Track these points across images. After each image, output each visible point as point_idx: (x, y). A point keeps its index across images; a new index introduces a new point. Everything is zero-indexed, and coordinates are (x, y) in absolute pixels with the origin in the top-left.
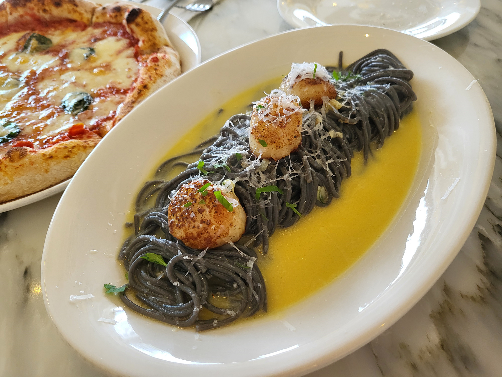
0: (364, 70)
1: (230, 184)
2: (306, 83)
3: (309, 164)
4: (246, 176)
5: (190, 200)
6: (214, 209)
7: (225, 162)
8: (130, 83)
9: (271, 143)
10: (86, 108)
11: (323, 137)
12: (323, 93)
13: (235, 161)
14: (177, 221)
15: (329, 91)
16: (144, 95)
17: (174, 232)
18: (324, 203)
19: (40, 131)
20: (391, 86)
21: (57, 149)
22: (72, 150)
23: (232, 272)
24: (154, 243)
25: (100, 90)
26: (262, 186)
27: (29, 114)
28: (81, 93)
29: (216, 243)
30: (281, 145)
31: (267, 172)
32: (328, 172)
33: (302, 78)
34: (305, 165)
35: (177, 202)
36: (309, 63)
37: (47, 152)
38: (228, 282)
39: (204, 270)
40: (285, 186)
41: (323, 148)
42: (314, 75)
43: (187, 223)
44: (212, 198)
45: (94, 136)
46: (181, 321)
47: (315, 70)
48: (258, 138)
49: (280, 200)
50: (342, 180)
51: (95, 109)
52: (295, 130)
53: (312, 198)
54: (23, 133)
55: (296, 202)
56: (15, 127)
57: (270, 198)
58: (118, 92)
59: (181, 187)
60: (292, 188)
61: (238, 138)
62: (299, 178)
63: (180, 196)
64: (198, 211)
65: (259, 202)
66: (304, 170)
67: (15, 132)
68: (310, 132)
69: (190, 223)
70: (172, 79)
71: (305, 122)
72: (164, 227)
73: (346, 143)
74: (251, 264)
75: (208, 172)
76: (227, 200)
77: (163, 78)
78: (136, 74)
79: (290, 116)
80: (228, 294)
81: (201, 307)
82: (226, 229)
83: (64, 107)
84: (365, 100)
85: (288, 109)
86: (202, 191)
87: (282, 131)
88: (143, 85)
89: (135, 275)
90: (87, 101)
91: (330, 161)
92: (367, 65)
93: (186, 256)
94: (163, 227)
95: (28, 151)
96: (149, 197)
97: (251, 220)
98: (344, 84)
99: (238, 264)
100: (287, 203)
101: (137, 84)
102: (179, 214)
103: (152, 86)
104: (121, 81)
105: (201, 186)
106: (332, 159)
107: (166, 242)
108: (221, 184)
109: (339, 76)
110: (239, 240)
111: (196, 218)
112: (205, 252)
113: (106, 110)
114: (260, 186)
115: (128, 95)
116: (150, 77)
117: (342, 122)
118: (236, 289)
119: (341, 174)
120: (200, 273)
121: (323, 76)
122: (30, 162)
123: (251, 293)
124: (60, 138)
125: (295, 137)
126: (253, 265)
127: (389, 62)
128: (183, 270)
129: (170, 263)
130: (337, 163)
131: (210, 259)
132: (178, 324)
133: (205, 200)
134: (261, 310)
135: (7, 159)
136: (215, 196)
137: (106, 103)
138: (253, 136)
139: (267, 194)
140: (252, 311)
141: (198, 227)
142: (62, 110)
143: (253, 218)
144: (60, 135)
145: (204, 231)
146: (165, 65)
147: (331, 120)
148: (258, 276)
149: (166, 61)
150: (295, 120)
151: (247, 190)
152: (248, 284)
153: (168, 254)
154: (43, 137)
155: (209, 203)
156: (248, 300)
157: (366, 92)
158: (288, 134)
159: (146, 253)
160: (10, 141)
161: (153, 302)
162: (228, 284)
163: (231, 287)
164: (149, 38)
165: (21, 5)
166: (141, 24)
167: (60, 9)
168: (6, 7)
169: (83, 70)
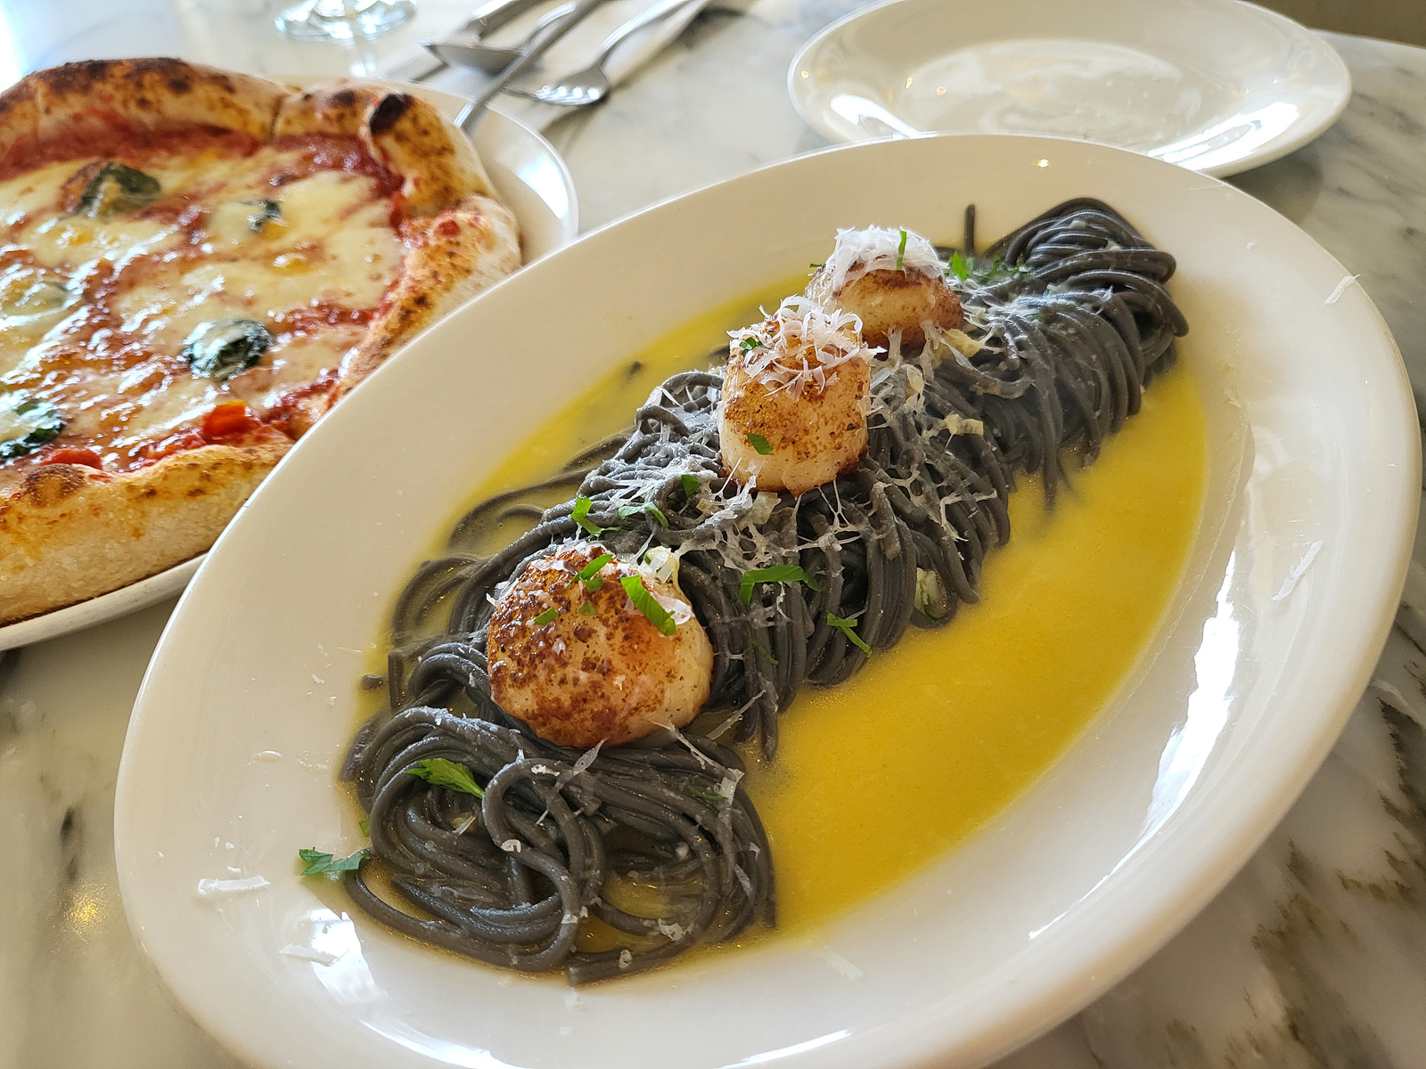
0: (1038, 253)
1: (664, 559)
2: (878, 283)
3: (889, 506)
4: (713, 537)
5: (553, 604)
6: (620, 629)
7: (652, 500)
8: (378, 294)
9: (782, 445)
10: (253, 362)
11: (927, 434)
12: (927, 310)
13: (680, 498)
14: (513, 666)
15: (941, 305)
16: (417, 324)
17: (504, 698)
18: (934, 619)
19: (122, 424)
20: (1115, 295)
21: (170, 470)
22: (211, 473)
23: (675, 813)
24: (446, 730)
25: (292, 313)
26: (758, 566)
27: (90, 378)
28: (239, 323)
29: (627, 727)
30: (811, 450)
31: (772, 526)
32: (945, 529)
33: (867, 269)
34: (879, 507)
35: (515, 611)
36: (884, 228)
37: (139, 479)
38: (660, 842)
39: (592, 807)
40: (824, 566)
41: (930, 462)
42: (900, 261)
43: (544, 669)
44: (616, 598)
45: (274, 436)
46: (527, 954)
47: (902, 248)
48: (744, 429)
49: (808, 605)
50: (984, 552)
51: (278, 364)
52: (849, 407)
53: (902, 602)
54: (73, 430)
55: (856, 615)
56: (50, 414)
57: (780, 599)
58: (344, 317)
59: (525, 569)
60: (844, 573)
61: (688, 437)
62: (864, 544)
63: (522, 593)
64: (575, 634)
65: (748, 611)
66: (876, 522)
67: (49, 426)
68: (890, 418)
69: (552, 670)
70: (496, 281)
71: (876, 391)
72: (476, 684)
73: (994, 449)
74: (728, 790)
75: (603, 529)
76: (661, 604)
77: (471, 278)
78: (393, 269)
79: (835, 368)
80: (662, 876)
81: (584, 913)
82: (656, 686)
83: (192, 359)
84: (1044, 332)
85: (831, 349)
86: (588, 578)
87: (814, 409)
88: (414, 295)
89: (391, 824)
90: (256, 341)
91: (949, 500)
92: (1044, 240)
93: (540, 766)
94: (473, 685)
95: (87, 475)
96: (433, 602)
97: (727, 664)
98: (982, 291)
99: (690, 787)
100: (830, 616)
101: (399, 294)
102: (519, 644)
103: (439, 300)
104: (351, 288)
105: (583, 563)
106: (954, 494)
107: (482, 727)
108: (640, 561)
109: (967, 269)
110: (692, 722)
111: (568, 655)
112: (593, 754)
113: (310, 366)
114: (751, 565)
115: (372, 324)
116: (435, 275)
117: (981, 392)
118: (685, 862)
119: (981, 536)
120: (580, 815)
121: (925, 264)
122: (92, 505)
123: (730, 870)
124: (178, 443)
125: (851, 427)
126: (735, 793)
127: (1106, 231)
128: (531, 808)
129: (493, 785)
130: (970, 505)
131: (610, 773)
132: (515, 962)
133: (596, 604)
134: (760, 923)
135: (26, 498)
136: (624, 590)
137: (310, 348)
138: (732, 424)
139: (771, 587)
140: (734, 925)
141: (576, 681)
142: (184, 366)
143: (735, 657)
144: (178, 435)
145: (591, 693)
146: (477, 245)
147: (950, 386)
148: (750, 825)
149: (481, 232)
150: (850, 380)
151: (715, 578)
152: (721, 847)
153: (486, 761)
154: (129, 441)
155: (606, 611)
156: (719, 892)
157: (1046, 309)
158: (831, 418)
159: (424, 758)
160: (34, 451)
161: (443, 901)
162: (661, 850)
163: (671, 856)
164: (433, 173)
165: (76, 87)
166: (410, 135)
167: (186, 99)
168: (36, 92)
169: (246, 259)
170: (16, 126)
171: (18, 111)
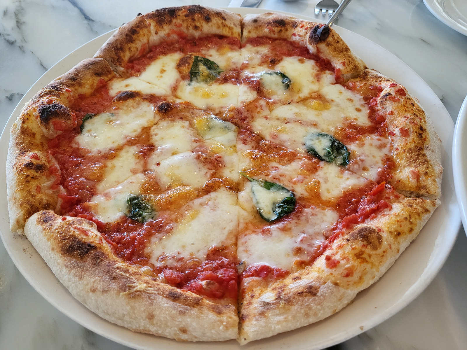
21: (400, 222)
77: (426, 115)
88: (415, 126)
95: (377, 231)
103: (427, 127)
122: (389, 245)
164: (349, 60)
165: (166, 21)
166: (332, 43)
167: (210, 24)
168: (150, 25)
169: (294, 102)
170: (142, 40)
171: (141, 33)
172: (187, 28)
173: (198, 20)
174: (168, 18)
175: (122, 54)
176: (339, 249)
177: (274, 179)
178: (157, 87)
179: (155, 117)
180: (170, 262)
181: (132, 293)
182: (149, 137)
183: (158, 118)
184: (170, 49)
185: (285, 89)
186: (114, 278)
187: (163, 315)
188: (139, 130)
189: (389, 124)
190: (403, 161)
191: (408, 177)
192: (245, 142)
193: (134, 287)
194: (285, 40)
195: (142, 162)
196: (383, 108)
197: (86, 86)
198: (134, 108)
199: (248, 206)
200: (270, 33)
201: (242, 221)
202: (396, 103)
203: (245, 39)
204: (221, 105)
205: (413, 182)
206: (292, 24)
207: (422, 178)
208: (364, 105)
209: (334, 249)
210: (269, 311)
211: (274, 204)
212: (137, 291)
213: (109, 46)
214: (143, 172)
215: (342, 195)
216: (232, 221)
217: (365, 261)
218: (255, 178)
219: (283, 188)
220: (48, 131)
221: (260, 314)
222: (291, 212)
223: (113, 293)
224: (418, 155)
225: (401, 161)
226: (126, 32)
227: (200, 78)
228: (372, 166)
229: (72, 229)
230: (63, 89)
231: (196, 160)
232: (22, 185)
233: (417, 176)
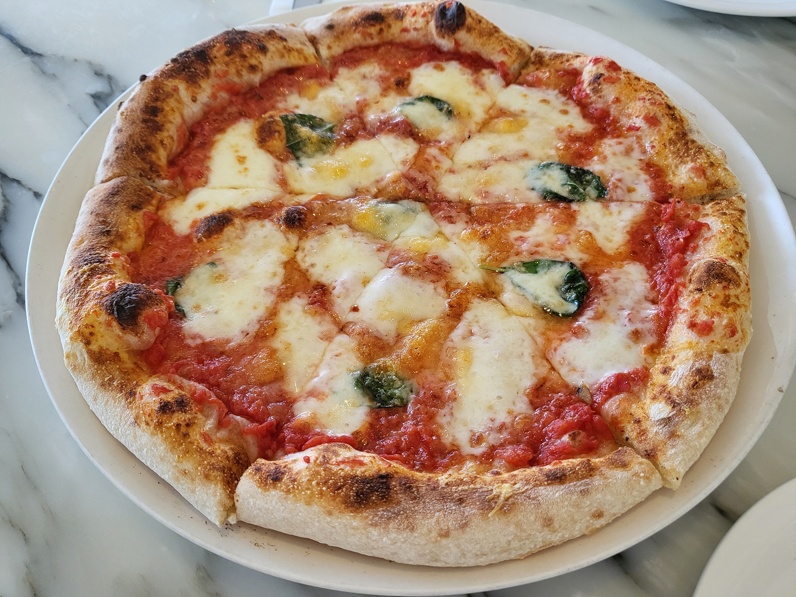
164: (508, 43)
165: (201, 74)
166: (474, 25)
167: (269, 55)
168: (176, 89)
169: (474, 134)
170: (173, 120)
171: (167, 108)
172: (239, 73)
173: (252, 55)
174: (199, 68)
175: (154, 157)
176: (696, 306)
177: (532, 254)
178: (253, 190)
179: (288, 239)
180: (493, 439)
181: (503, 506)
182: (304, 275)
183: (294, 239)
184: (225, 119)
185: (449, 119)
186: (461, 501)
187: (564, 510)
188: (281, 271)
189: (619, 117)
190: (670, 159)
191: (690, 178)
192: (450, 220)
193: (499, 496)
194: (391, 43)
195: (328, 318)
196: (600, 97)
197: (131, 236)
198: (240, 239)
199: (526, 309)
200: (365, 39)
201: (534, 333)
202: (616, 84)
203: (328, 62)
204: (373, 178)
205: (700, 182)
206: (394, 15)
207: (709, 172)
208: (566, 102)
209: (689, 309)
210: (677, 427)
211: (558, 288)
212: (507, 499)
213: (123, 150)
214: (339, 332)
215: (628, 237)
216: (523, 340)
217: (736, 306)
218: (505, 265)
219: (555, 262)
220: (140, 337)
221: (670, 438)
222: (588, 289)
223: (477, 521)
224: (686, 144)
225: (668, 160)
226: (141, 116)
227: (309, 149)
228: (636, 182)
229: (335, 468)
230: (106, 256)
231: (405, 276)
232: (181, 445)
233: (701, 171)
